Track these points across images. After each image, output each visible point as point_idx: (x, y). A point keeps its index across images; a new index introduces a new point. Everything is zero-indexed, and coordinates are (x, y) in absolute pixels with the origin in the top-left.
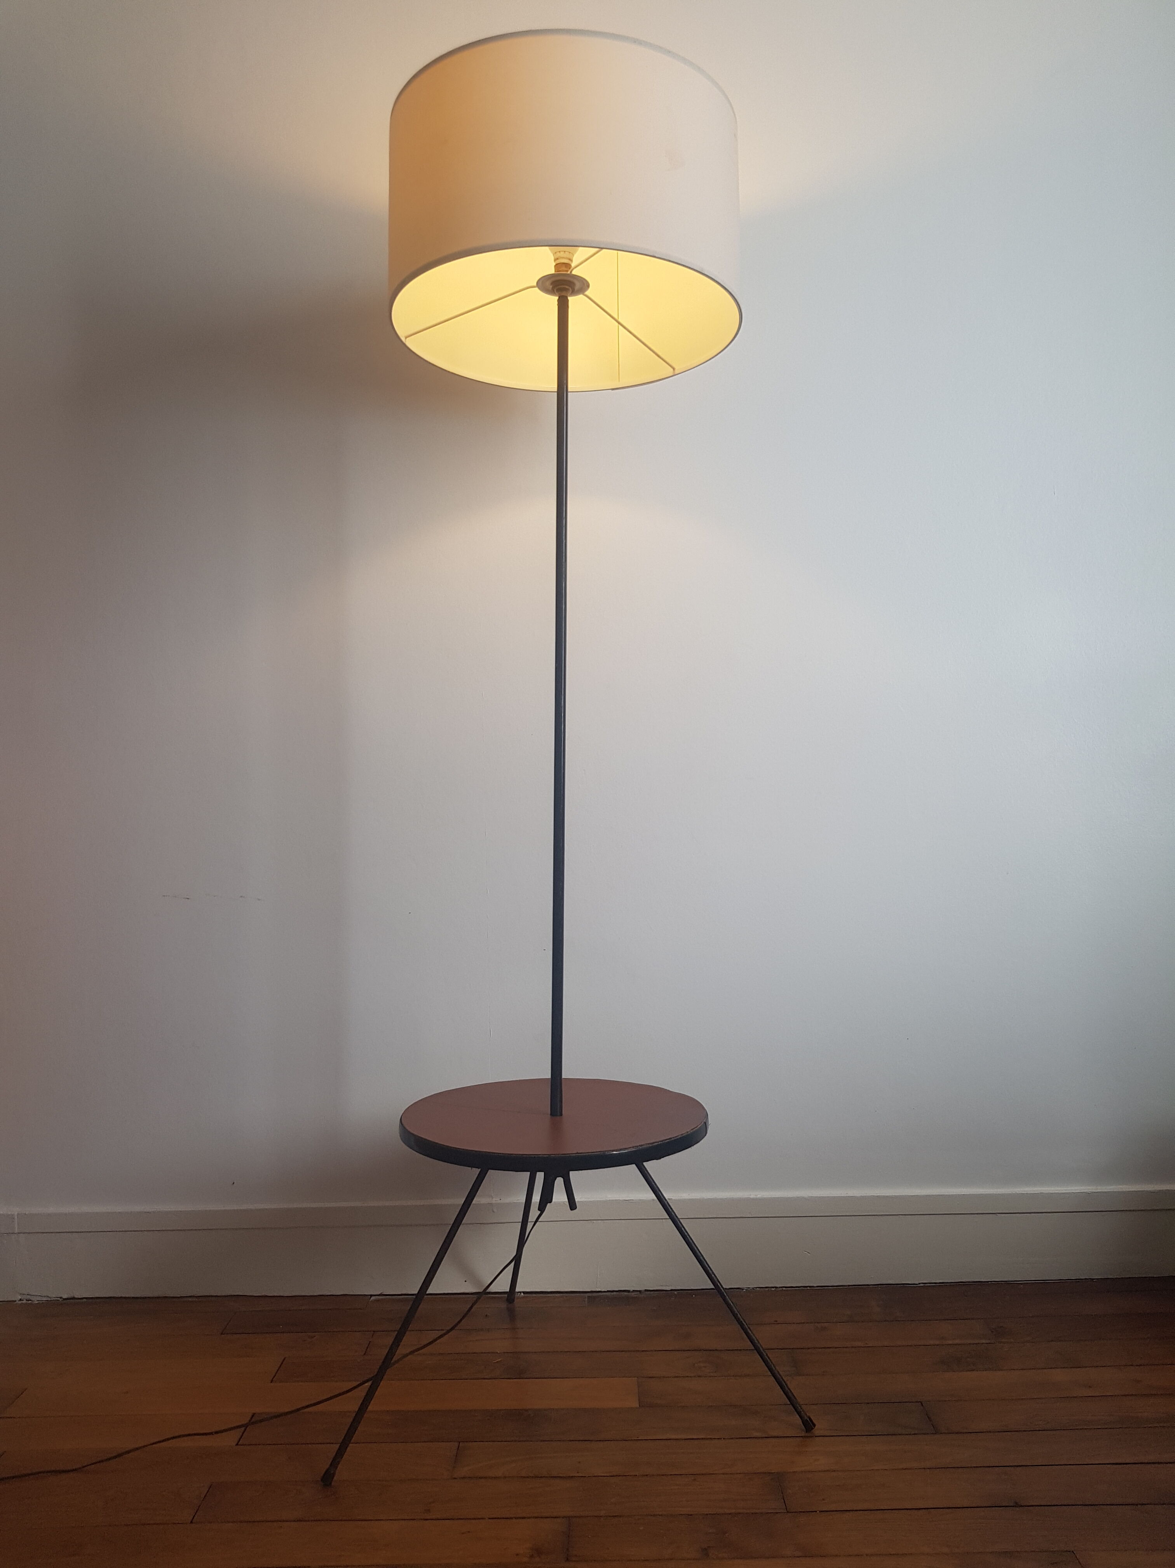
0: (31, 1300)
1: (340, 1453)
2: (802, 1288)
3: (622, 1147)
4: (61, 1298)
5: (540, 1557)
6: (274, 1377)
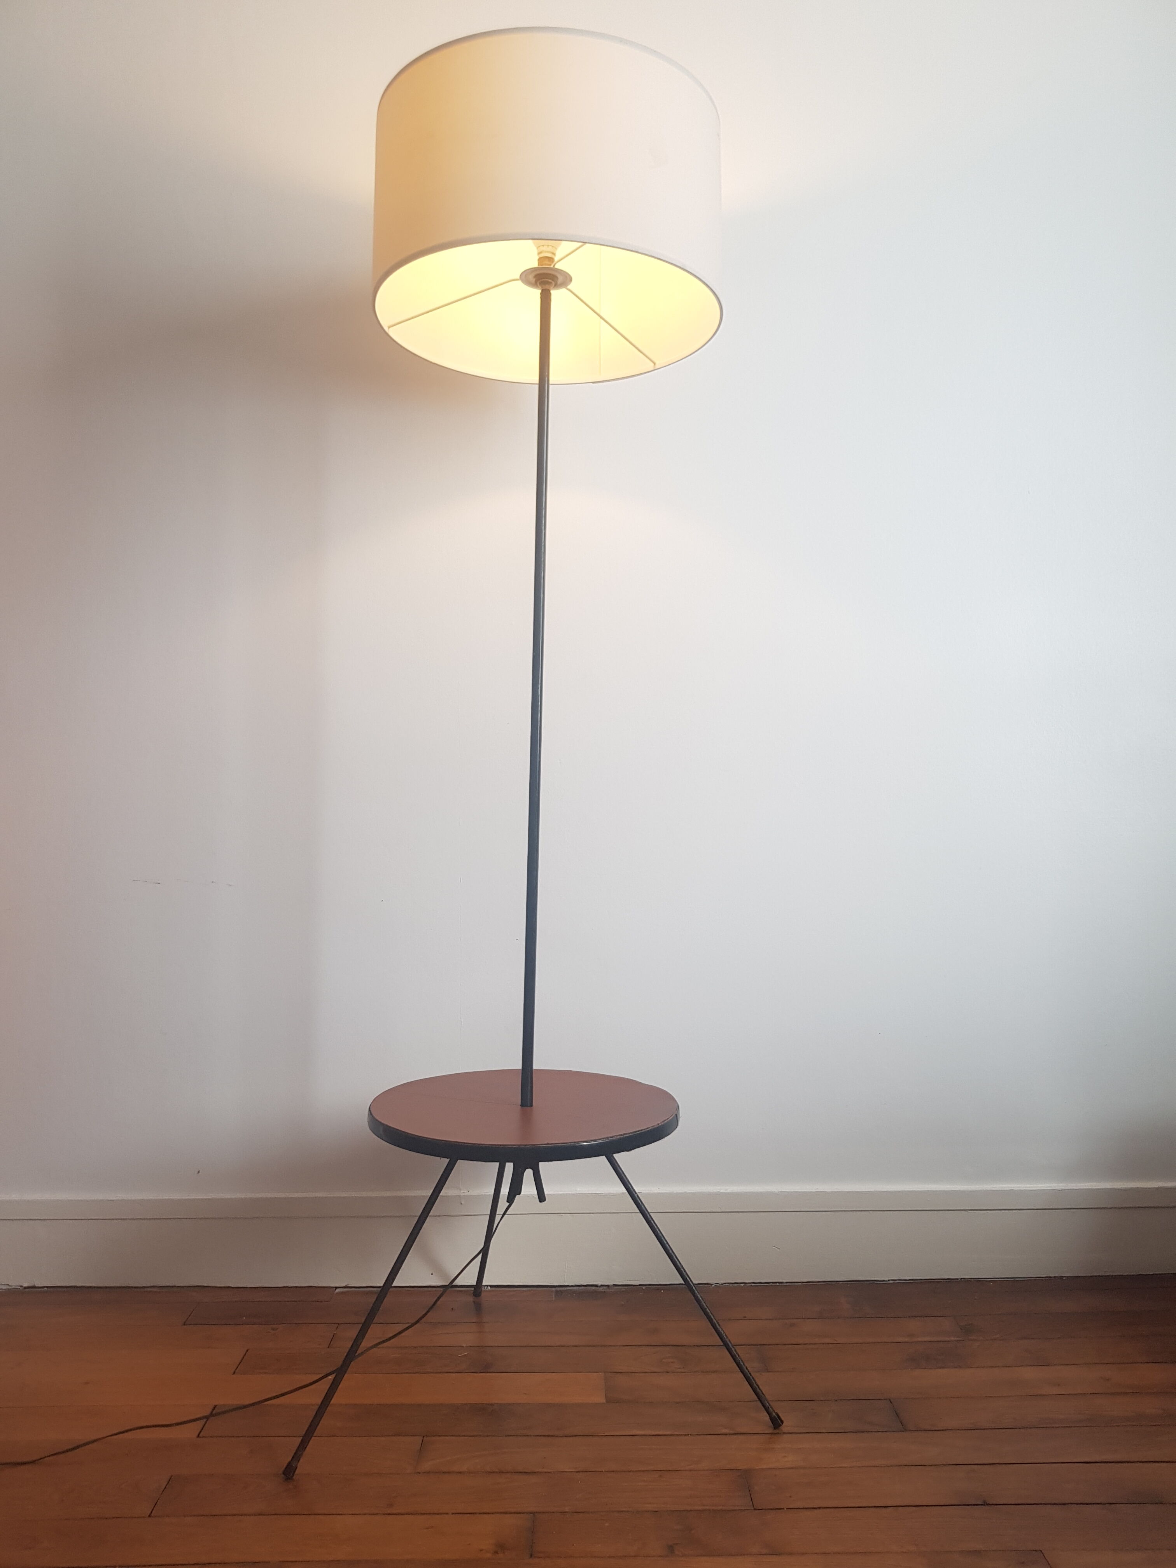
1: (303, 1445)
2: (770, 1284)
3: (593, 1139)
4: (22, 1286)
5: (504, 1553)
6: (236, 1370)
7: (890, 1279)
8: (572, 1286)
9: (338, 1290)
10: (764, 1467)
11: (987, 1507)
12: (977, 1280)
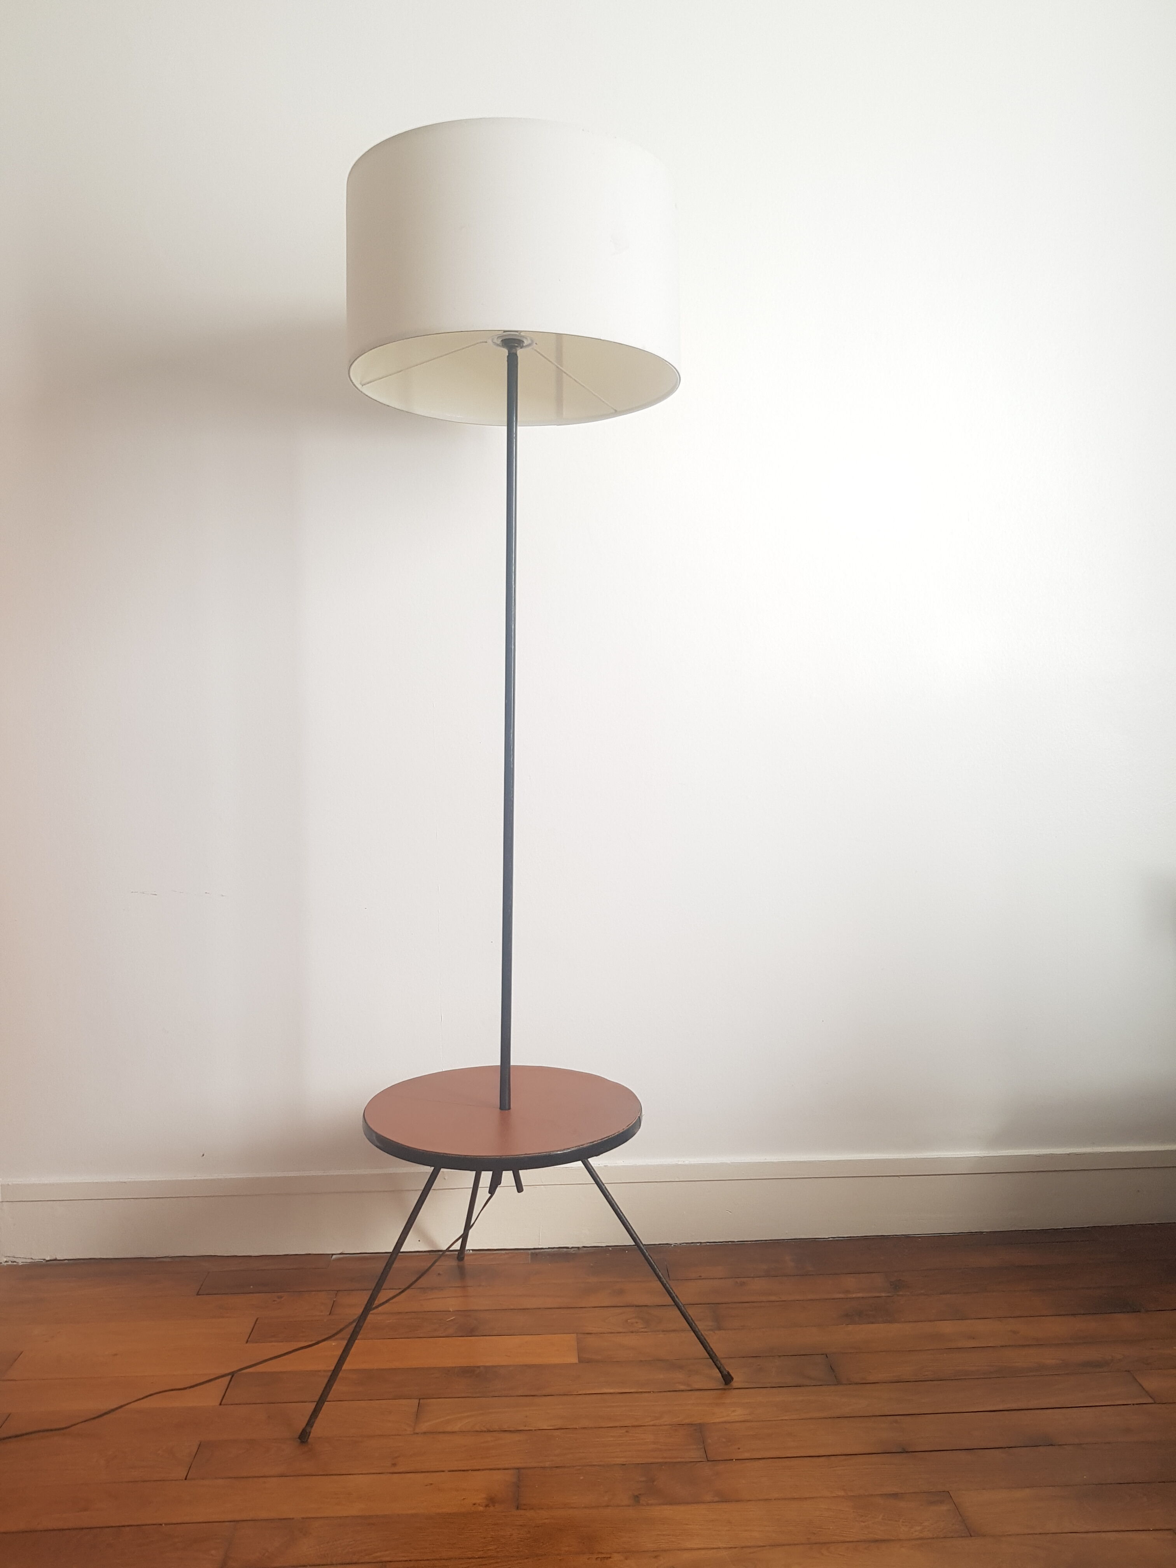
0: (15, 1262)
1: (316, 1412)
2: (724, 1243)
3: (570, 1147)
4: (44, 1260)
5: (494, 1506)
6: (249, 1338)
7: (830, 1237)
8: (546, 1248)
9: (334, 1257)
10: (717, 1420)
11: (905, 1455)
12: (907, 1237)
